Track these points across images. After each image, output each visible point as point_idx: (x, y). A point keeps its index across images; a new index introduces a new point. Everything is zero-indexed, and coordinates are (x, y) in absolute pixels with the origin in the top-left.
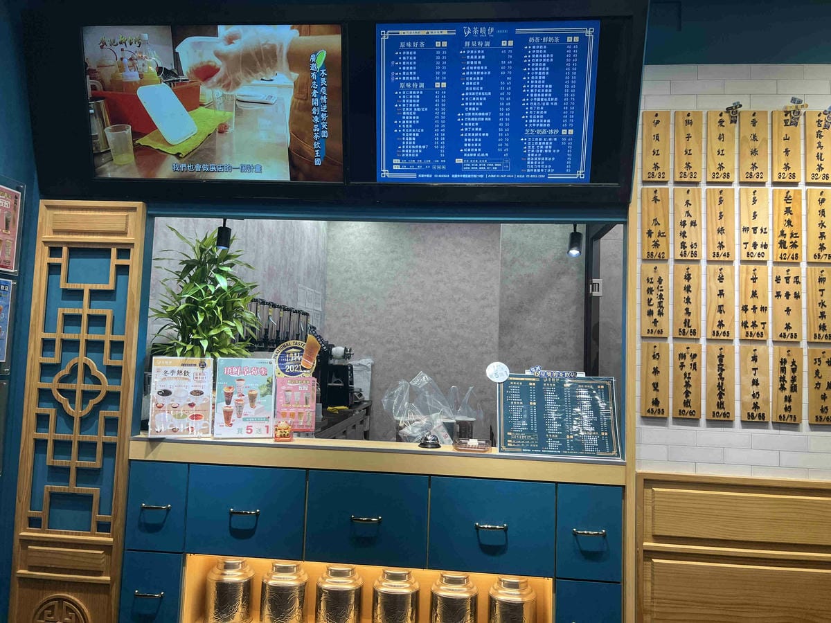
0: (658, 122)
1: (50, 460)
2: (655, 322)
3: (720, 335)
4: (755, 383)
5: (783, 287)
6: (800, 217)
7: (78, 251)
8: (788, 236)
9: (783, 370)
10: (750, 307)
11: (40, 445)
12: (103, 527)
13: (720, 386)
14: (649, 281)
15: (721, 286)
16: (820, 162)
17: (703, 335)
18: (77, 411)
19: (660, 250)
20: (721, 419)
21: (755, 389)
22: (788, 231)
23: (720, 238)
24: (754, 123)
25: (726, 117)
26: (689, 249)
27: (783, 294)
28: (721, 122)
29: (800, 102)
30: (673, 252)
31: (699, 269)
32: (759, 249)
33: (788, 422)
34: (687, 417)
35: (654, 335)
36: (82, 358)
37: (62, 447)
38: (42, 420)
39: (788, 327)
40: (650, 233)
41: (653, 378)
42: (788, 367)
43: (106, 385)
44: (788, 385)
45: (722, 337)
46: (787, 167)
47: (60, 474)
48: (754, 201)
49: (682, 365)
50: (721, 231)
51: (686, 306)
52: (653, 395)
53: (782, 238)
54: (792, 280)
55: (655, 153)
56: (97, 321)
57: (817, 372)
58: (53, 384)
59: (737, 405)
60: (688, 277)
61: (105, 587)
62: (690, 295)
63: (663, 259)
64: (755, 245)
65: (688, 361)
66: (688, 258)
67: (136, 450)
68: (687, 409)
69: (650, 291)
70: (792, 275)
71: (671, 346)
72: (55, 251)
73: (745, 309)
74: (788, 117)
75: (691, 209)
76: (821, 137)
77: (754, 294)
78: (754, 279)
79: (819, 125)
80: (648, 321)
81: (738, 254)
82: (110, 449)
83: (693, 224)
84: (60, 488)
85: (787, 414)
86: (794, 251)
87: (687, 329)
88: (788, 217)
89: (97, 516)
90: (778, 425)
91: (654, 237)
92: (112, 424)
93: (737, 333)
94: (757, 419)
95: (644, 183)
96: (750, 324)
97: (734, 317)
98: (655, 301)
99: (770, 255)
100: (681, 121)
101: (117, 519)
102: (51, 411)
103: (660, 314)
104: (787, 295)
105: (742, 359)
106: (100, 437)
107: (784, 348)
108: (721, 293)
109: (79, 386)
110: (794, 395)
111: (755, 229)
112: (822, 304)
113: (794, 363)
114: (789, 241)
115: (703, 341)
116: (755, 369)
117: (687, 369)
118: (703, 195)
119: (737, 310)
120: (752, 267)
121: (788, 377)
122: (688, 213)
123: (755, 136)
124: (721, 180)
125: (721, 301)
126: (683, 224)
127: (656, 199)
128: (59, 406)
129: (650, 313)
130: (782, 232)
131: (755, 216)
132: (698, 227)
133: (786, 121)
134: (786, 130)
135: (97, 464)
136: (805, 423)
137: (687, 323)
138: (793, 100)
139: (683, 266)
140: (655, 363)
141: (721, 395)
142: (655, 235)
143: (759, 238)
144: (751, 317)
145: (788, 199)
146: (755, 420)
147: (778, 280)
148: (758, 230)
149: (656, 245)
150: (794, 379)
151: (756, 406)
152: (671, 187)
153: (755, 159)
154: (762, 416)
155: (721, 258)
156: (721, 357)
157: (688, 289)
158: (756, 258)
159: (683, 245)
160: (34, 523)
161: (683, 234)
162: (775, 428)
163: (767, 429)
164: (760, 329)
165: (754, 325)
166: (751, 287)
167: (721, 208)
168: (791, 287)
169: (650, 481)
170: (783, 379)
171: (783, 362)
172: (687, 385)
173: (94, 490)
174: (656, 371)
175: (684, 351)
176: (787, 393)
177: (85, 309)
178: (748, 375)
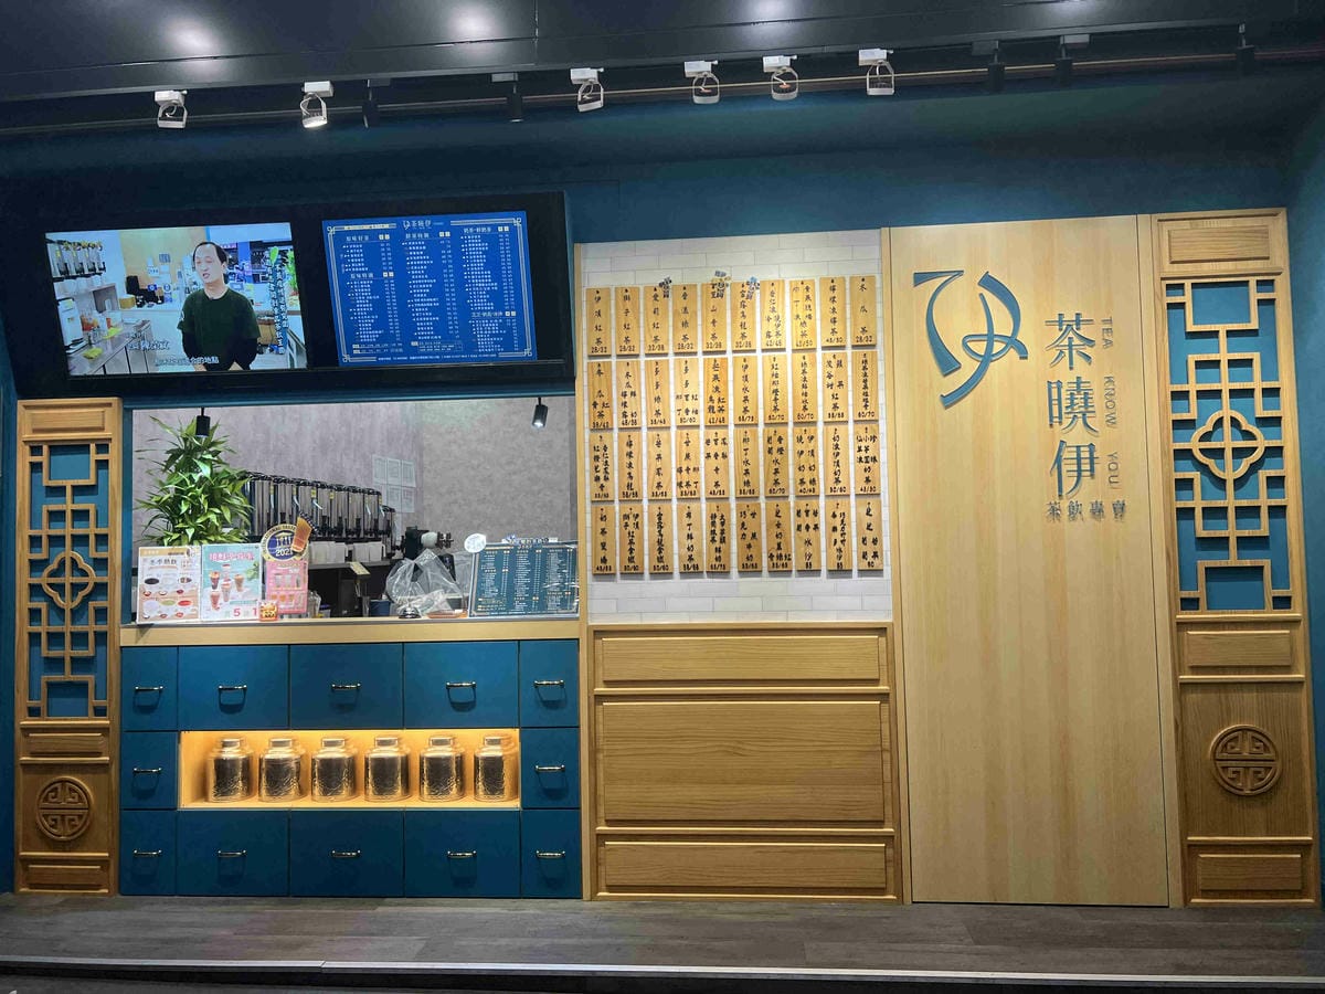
0: (599, 298)
1: (45, 652)
2: (602, 486)
3: (659, 496)
4: (690, 537)
5: (713, 449)
6: (726, 383)
7: (57, 448)
8: (716, 401)
9: (713, 524)
10: (684, 469)
11: (34, 638)
12: (100, 712)
13: (660, 542)
14: (596, 449)
15: (658, 451)
16: (743, 331)
17: (645, 495)
18: (67, 603)
19: (606, 419)
20: (662, 572)
21: (689, 542)
22: (715, 397)
23: (657, 406)
24: (685, 296)
25: (660, 291)
26: (629, 418)
27: (712, 455)
28: (656, 296)
29: (724, 275)
30: (616, 422)
31: (640, 436)
32: (691, 415)
33: (719, 570)
34: (632, 571)
35: (602, 498)
36: (68, 552)
37: (56, 639)
38: (34, 615)
39: (717, 484)
40: (595, 404)
41: (601, 539)
42: (718, 521)
43: (94, 577)
44: (717, 538)
45: (660, 498)
46: (714, 336)
47: (55, 664)
48: (686, 370)
49: (626, 525)
50: (658, 399)
51: (628, 470)
52: (602, 554)
53: (711, 404)
54: (719, 442)
55: (598, 328)
56: (81, 516)
57: (743, 524)
58: (43, 579)
59: (676, 557)
60: (629, 444)
61: (104, 767)
62: (632, 460)
63: (608, 428)
64: (687, 411)
65: (631, 521)
66: (630, 426)
67: (127, 637)
68: (631, 565)
69: (597, 458)
70: (720, 437)
71: (617, 508)
72: (35, 449)
73: (680, 470)
74: (716, 289)
75: (631, 380)
76: (744, 306)
77: (688, 456)
78: (687, 443)
79: (743, 296)
80: (596, 485)
81: (674, 421)
82: (101, 638)
83: (633, 394)
84: (56, 677)
85: (717, 563)
86: (721, 415)
87: (629, 492)
88: (716, 383)
89: (93, 701)
90: (712, 574)
91: (599, 408)
92: (101, 614)
93: (674, 492)
94: (692, 570)
95: (590, 357)
96: (684, 484)
97: (671, 478)
98: (601, 468)
99: (701, 419)
100: (621, 298)
101: (112, 702)
102: (42, 605)
103: (606, 479)
104: (716, 455)
105: (679, 518)
106: (91, 627)
107: (714, 504)
108: (659, 457)
109: (68, 579)
110: (723, 546)
111: (687, 396)
112: (746, 462)
113: (722, 516)
114: (716, 407)
115: (645, 503)
116: (689, 525)
117: (631, 528)
118: (643, 366)
119: (674, 471)
120: (685, 431)
121: (718, 531)
122: (628, 385)
123: (685, 309)
124: (657, 351)
125: (659, 464)
126: (624, 395)
127: (599, 372)
128: (50, 599)
129: (597, 479)
130: (711, 397)
131: (687, 384)
132: (637, 397)
133: (713, 293)
134: (713, 302)
135: (89, 652)
136: (734, 571)
137: (629, 486)
138: (717, 273)
139: (626, 433)
140: (602, 524)
141: (660, 550)
142: (599, 406)
143: (690, 405)
144: (685, 477)
145: (716, 367)
146: (691, 570)
147: (708, 442)
148: (690, 398)
149: (601, 415)
150: (723, 532)
151: (691, 558)
152: (614, 360)
153: (685, 331)
154: (696, 567)
155: (659, 425)
156: (660, 515)
157: (630, 455)
158: (688, 423)
159: (625, 415)
160: (34, 712)
161: (625, 404)
162: (709, 577)
163: (702, 578)
164: (692, 488)
165: (688, 484)
166: (685, 450)
167: (657, 378)
168: (719, 449)
169: (599, 633)
170: (713, 532)
171: (713, 516)
172: (631, 542)
173: (89, 678)
174: (603, 532)
175: (627, 512)
176: (717, 544)
177: (68, 505)
178: (684, 530)
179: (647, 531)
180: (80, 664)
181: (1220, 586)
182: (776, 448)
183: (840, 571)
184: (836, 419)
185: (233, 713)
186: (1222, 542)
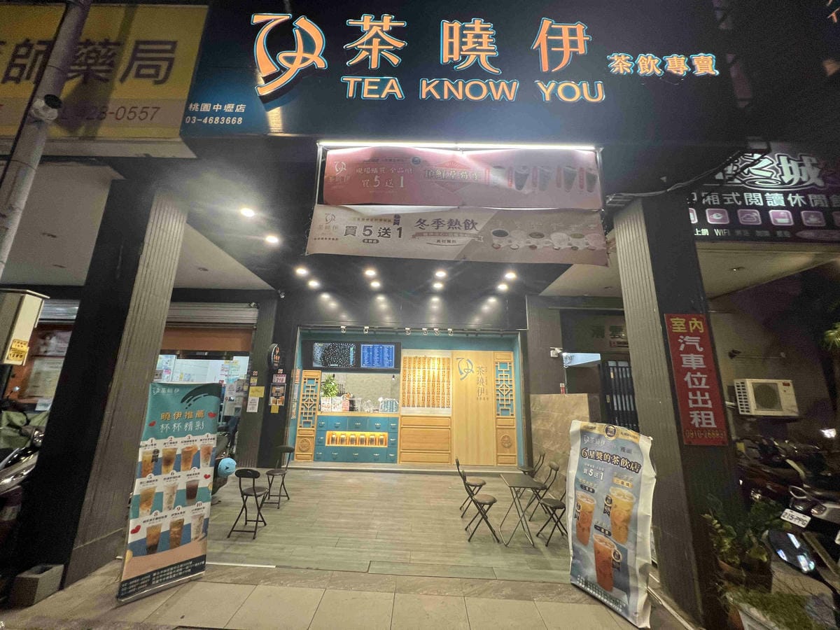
0: (405, 358)
1: (304, 416)
2: (404, 391)
6: (426, 374)
7: (309, 379)
8: (424, 377)
10: (418, 388)
11: (302, 413)
14: (403, 384)
16: (429, 365)
17: (411, 392)
18: (309, 407)
19: (405, 379)
20: (414, 406)
21: (418, 401)
24: (420, 359)
25: (416, 358)
31: (411, 382)
34: (409, 406)
35: (404, 393)
37: (306, 413)
38: (302, 409)
39: (423, 391)
40: (403, 376)
41: (403, 400)
43: (314, 403)
44: (423, 400)
45: (414, 393)
46: (424, 366)
47: (305, 418)
48: (419, 371)
50: (414, 376)
51: (409, 388)
52: (403, 402)
55: (405, 363)
56: (312, 391)
57: (428, 398)
58: (304, 402)
59: (416, 404)
61: (313, 437)
64: (419, 378)
65: (409, 397)
67: (319, 413)
68: (408, 404)
70: (424, 383)
71: (406, 394)
74: (425, 358)
75: (410, 372)
76: (429, 361)
77: (419, 386)
78: (419, 384)
79: (429, 359)
81: (417, 380)
84: (305, 420)
85: (423, 405)
86: (425, 379)
87: (409, 392)
88: (424, 374)
89: (312, 425)
92: (314, 409)
93: (416, 392)
95: (403, 368)
97: (416, 390)
98: (404, 387)
99: (421, 380)
100: (409, 358)
101: (315, 425)
103: (405, 389)
106: (313, 412)
107: (423, 395)
108: (414, 386)
109: (309, 402)
112: (429, 388)
115: (411, 394)
118: (412, 370)
120: (419, 382)
123: (419, 361)
124: (414, 368)
127: (404, 371)
128: (305, 406)
129: (403, 389)
131: (419, 374)
132: (411, 375)
134: (424, 360)
135: (312, 416)
136: (426, 406)
138: (425, 355)
139: (408, 382)
140: (404, 397)
141: (413, 402)
144: (418, 390)
145: (424, 371)
147: (422, 384)
148: (420, 376)
152: (407, 369)
153: (419, 365)
154: (419, 405)
155: (414, 381)
156: (414, 396)
157: (409, 385)
158: (419, 380)
159: (408, 378)
160: (300, 427)
161: (408, 376)
162: (421, 407)
164: (419, 392)
167: (414, 372)
168: (424, 385)
169: (402, 416)
171: (423, 397)
172: (408, 401)
175: (408, 395)
176: (423, 402)
177: (310, 389)
178: (418, 398)
179: (411, 399)
180: (310, 418)
181: (504, 412)
182: (433, 386)
183: (443, 407)
184: (443, 381)
185: (337, 428)
186: (503, 405)
